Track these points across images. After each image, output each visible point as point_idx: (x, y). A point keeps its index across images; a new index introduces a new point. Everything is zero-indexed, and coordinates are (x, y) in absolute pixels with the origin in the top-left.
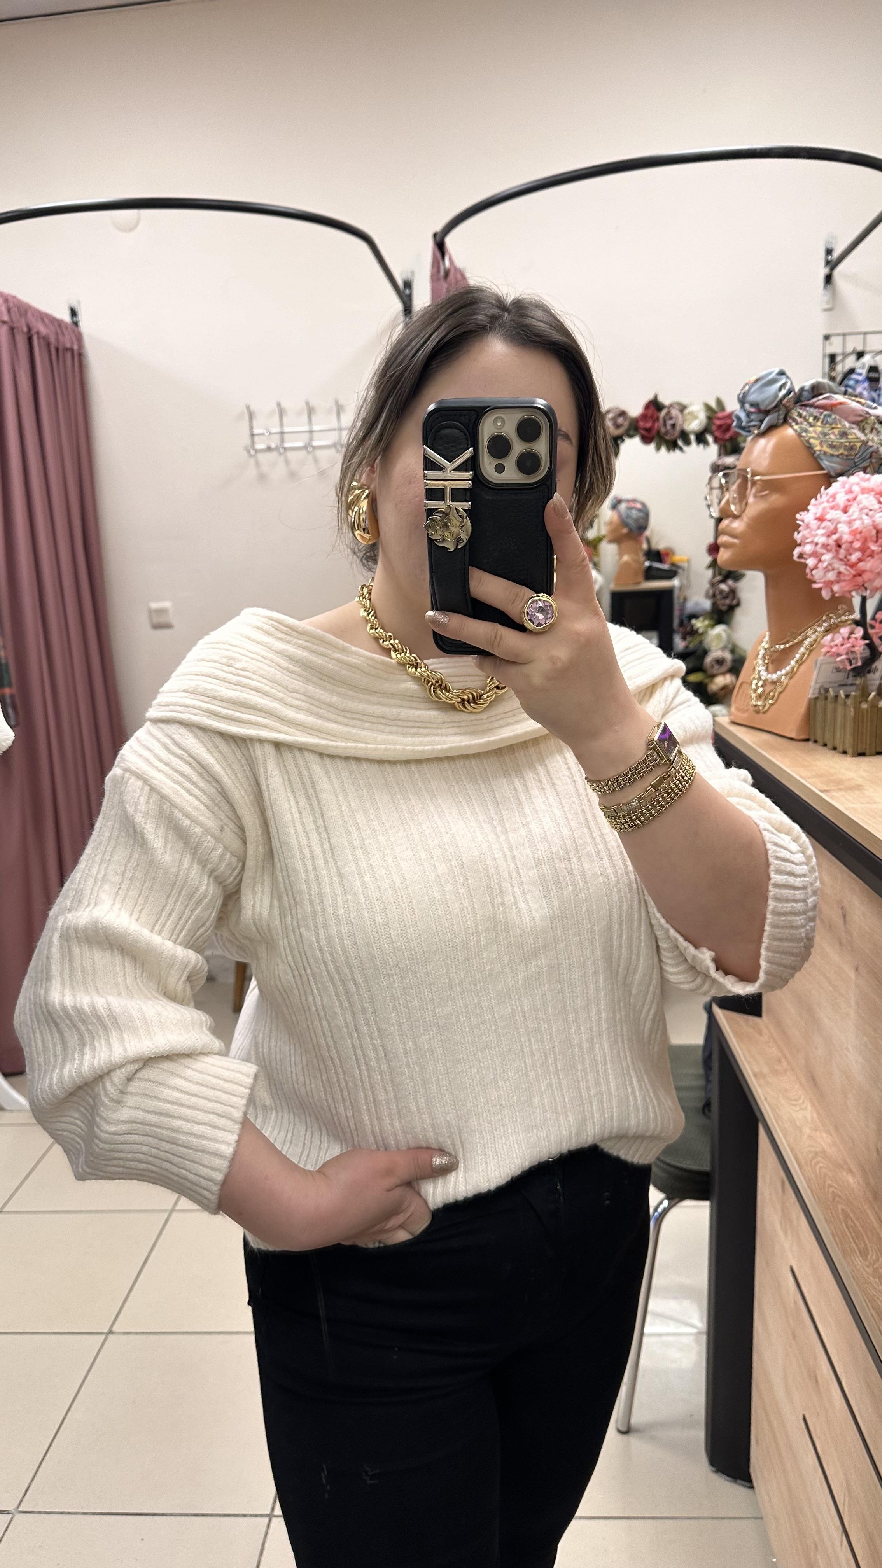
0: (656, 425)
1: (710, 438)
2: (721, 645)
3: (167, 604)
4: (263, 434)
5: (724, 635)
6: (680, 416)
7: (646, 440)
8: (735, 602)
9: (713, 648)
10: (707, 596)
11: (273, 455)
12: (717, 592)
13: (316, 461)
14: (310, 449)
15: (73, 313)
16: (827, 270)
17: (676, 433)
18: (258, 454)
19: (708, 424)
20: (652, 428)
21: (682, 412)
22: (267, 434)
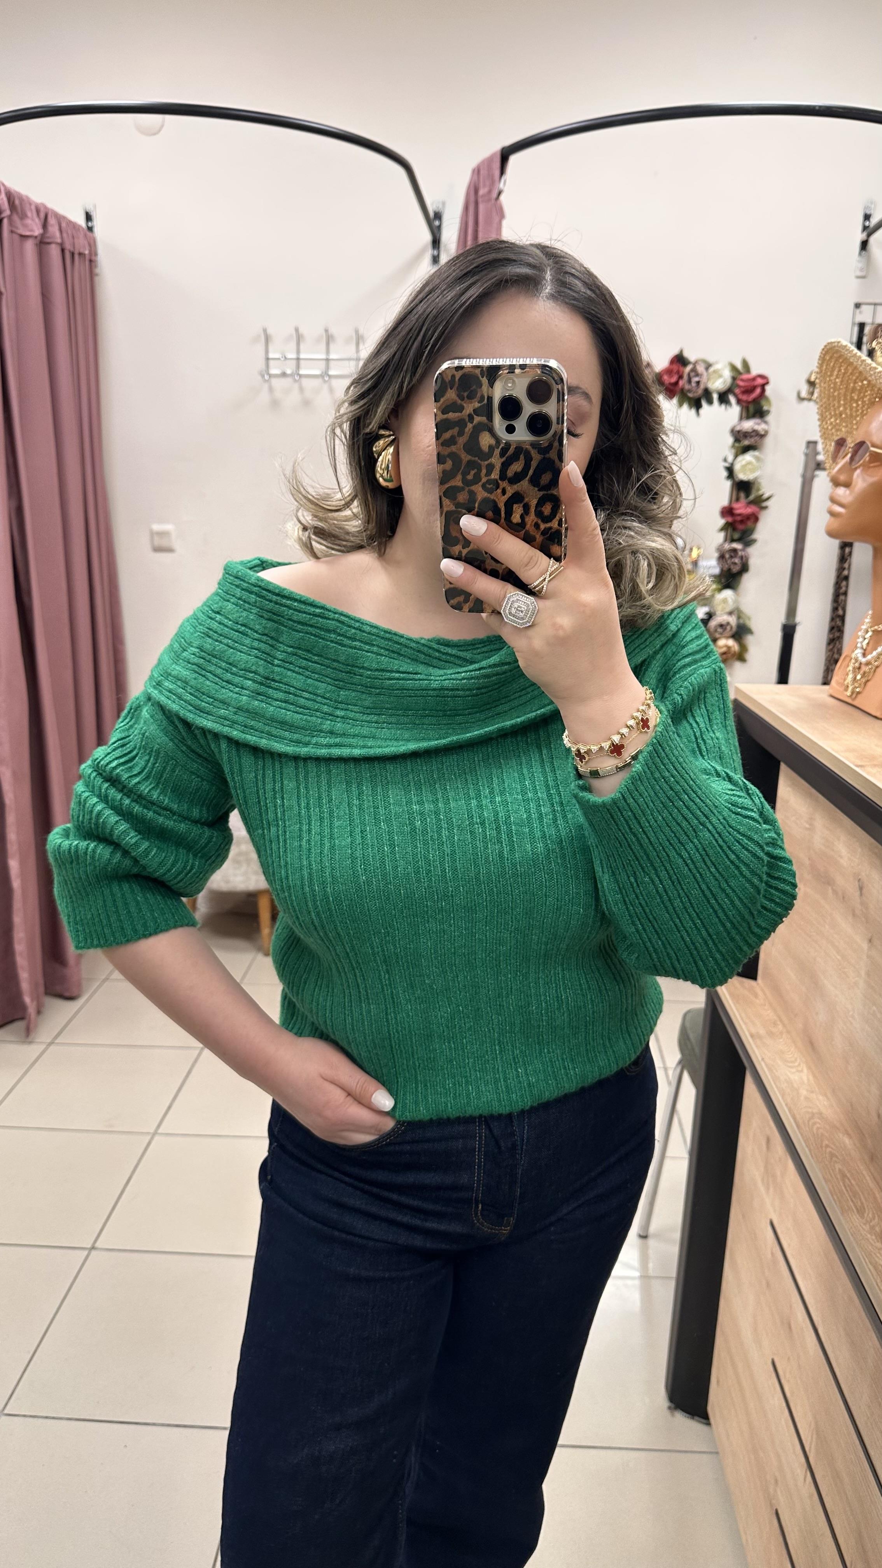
0: (680, 380)
2: (727, 610)
3: (168, 527)
4: (279, 359)
5: (730, 599)
6: (705, 374)
7: (670, 396)
8: (743, 568)
9: (717, 613)
11: (288, 381)
12: (727, 553)
14: (326, 378)
15: (88, 217)
16: (863, 236)
17: (700, 391)
18: (274, 381)
19: (732, 384)
20: (677, 383)
21: (707, 369)
22: (282, 359)
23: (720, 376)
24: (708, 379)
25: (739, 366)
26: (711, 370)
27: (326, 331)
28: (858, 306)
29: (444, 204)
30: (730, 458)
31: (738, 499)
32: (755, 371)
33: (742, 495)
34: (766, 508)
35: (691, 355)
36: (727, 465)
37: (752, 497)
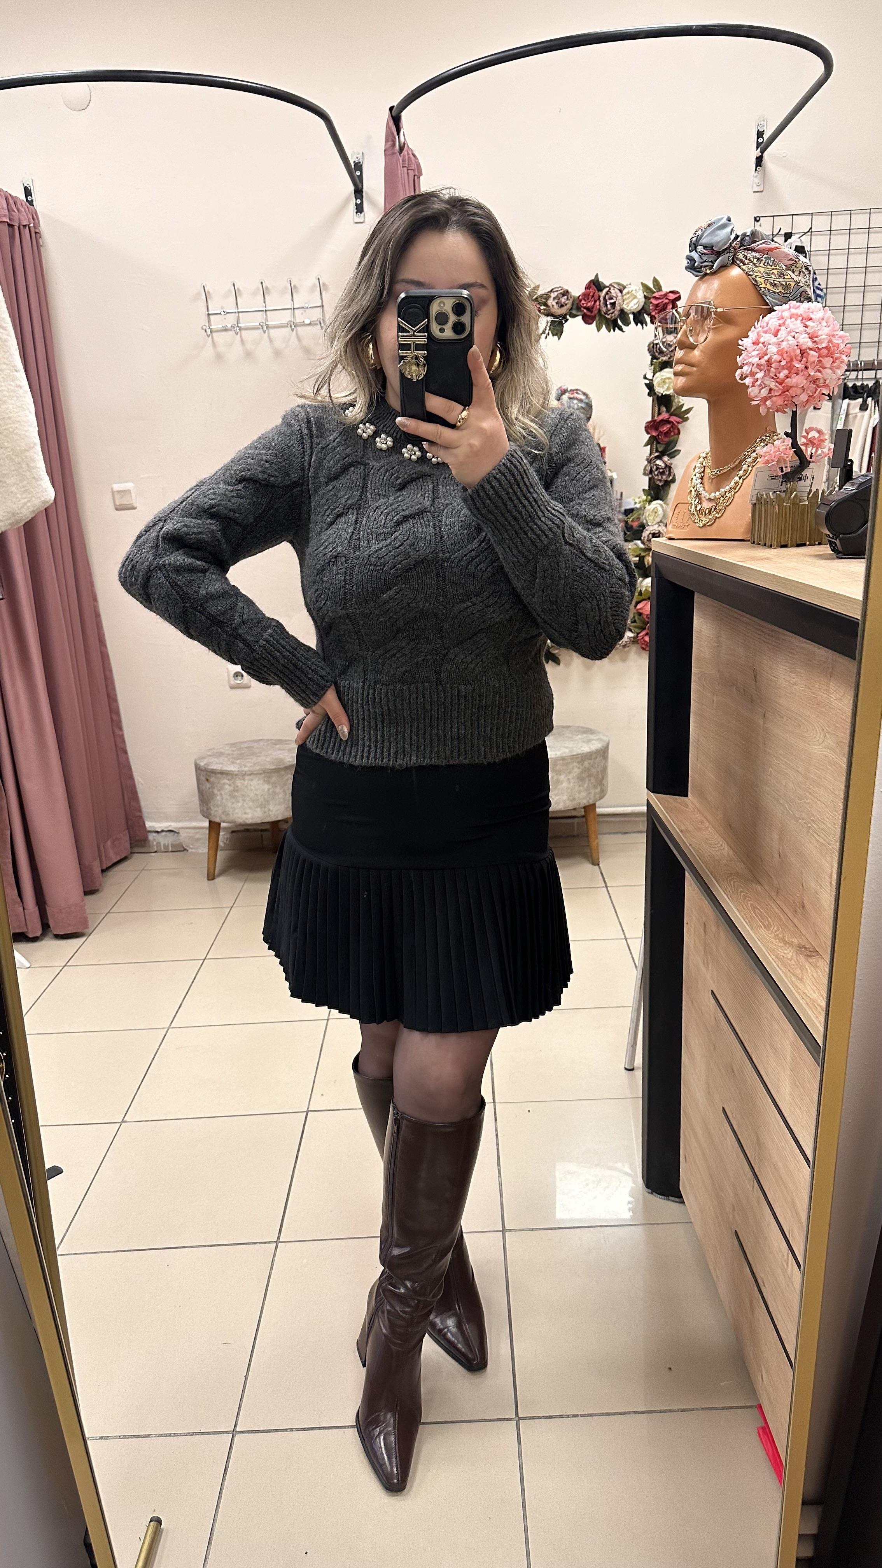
0: (598, 303)
1: (648, 319)
2: (658, 520)
3: (129, 486)
4: (220, 314)
5: (660, 509)
6: (619, 294)
7: (587, 320)
8: (671, 478)
9: (649, 524)
10: (644, 474)
11: (231, 333)
12: (654, 469)
13: (271, 340)
14: (265, 328)
15: (28, 192)
16: (758, 153)
17: (617, 313)
18: (215, 335)
19: (645, 303)
20: (593, 307)
21: (621, 291)
22: (223, 313)
23: (635, 297)
24: (624, 301)
25: (651, 286)
26: (624, 292)
27: (262, 283)
28: (757, 219)
29: (363, 153)
30: (649, 376)
31: (659, 414)
32: (665, 289)
33: (665, 409)
34: (687, 419)
35: (605, 280)
36: (647, 382)
37: (672, 410)
